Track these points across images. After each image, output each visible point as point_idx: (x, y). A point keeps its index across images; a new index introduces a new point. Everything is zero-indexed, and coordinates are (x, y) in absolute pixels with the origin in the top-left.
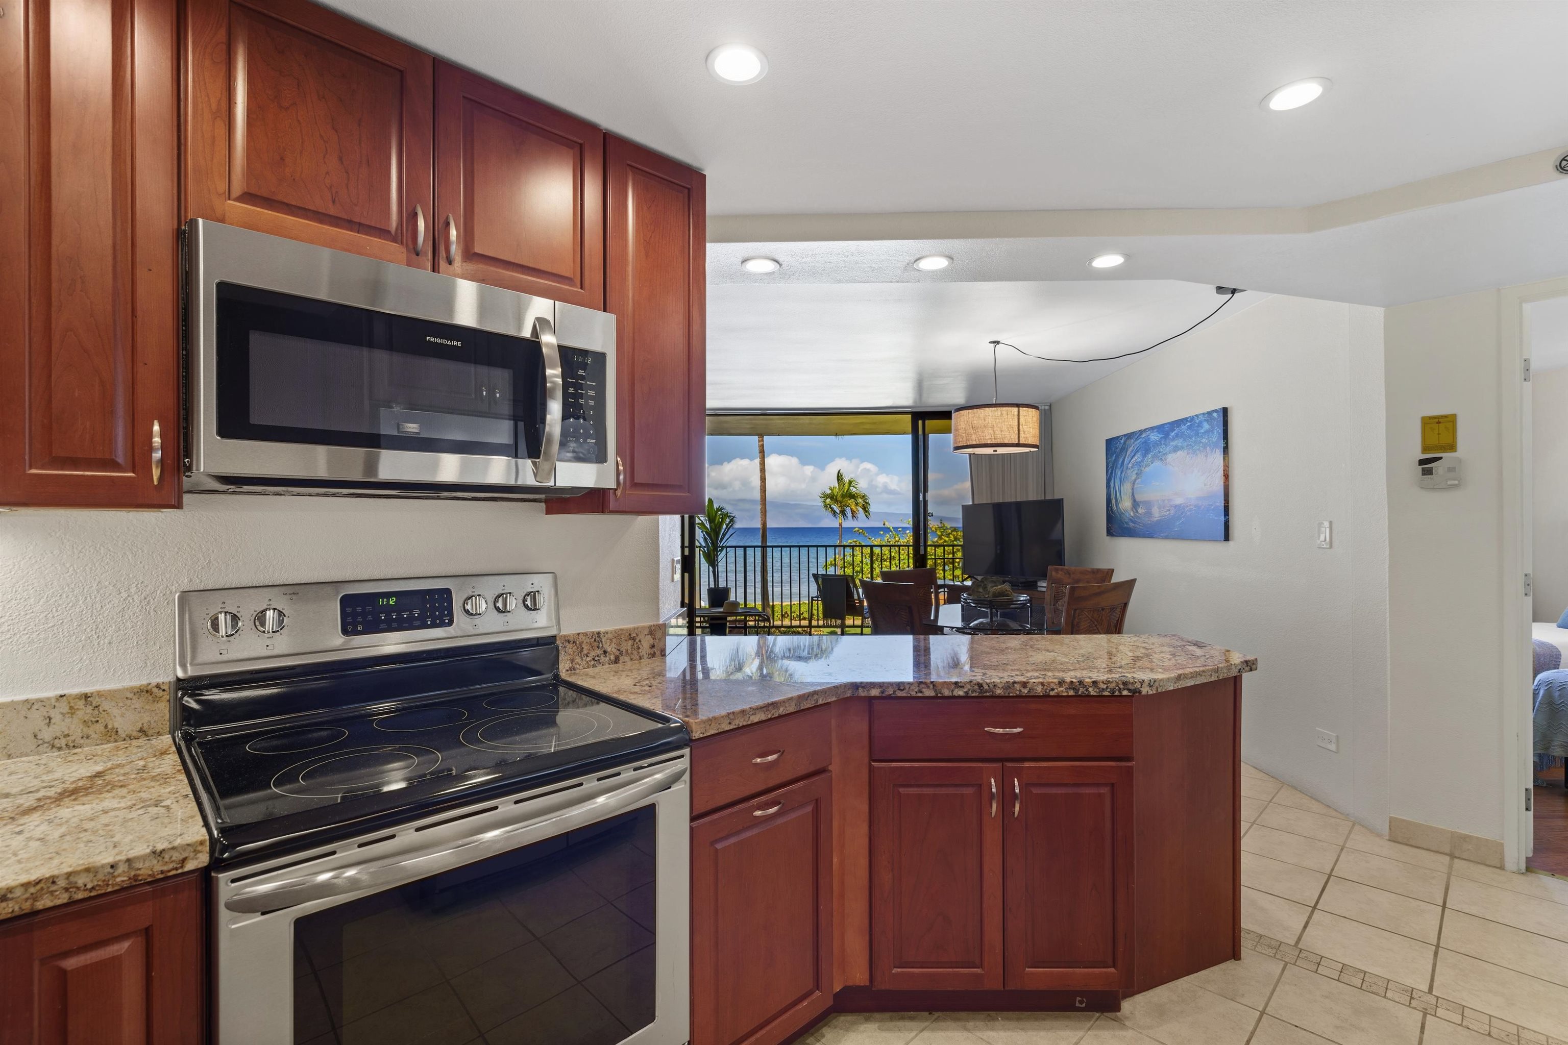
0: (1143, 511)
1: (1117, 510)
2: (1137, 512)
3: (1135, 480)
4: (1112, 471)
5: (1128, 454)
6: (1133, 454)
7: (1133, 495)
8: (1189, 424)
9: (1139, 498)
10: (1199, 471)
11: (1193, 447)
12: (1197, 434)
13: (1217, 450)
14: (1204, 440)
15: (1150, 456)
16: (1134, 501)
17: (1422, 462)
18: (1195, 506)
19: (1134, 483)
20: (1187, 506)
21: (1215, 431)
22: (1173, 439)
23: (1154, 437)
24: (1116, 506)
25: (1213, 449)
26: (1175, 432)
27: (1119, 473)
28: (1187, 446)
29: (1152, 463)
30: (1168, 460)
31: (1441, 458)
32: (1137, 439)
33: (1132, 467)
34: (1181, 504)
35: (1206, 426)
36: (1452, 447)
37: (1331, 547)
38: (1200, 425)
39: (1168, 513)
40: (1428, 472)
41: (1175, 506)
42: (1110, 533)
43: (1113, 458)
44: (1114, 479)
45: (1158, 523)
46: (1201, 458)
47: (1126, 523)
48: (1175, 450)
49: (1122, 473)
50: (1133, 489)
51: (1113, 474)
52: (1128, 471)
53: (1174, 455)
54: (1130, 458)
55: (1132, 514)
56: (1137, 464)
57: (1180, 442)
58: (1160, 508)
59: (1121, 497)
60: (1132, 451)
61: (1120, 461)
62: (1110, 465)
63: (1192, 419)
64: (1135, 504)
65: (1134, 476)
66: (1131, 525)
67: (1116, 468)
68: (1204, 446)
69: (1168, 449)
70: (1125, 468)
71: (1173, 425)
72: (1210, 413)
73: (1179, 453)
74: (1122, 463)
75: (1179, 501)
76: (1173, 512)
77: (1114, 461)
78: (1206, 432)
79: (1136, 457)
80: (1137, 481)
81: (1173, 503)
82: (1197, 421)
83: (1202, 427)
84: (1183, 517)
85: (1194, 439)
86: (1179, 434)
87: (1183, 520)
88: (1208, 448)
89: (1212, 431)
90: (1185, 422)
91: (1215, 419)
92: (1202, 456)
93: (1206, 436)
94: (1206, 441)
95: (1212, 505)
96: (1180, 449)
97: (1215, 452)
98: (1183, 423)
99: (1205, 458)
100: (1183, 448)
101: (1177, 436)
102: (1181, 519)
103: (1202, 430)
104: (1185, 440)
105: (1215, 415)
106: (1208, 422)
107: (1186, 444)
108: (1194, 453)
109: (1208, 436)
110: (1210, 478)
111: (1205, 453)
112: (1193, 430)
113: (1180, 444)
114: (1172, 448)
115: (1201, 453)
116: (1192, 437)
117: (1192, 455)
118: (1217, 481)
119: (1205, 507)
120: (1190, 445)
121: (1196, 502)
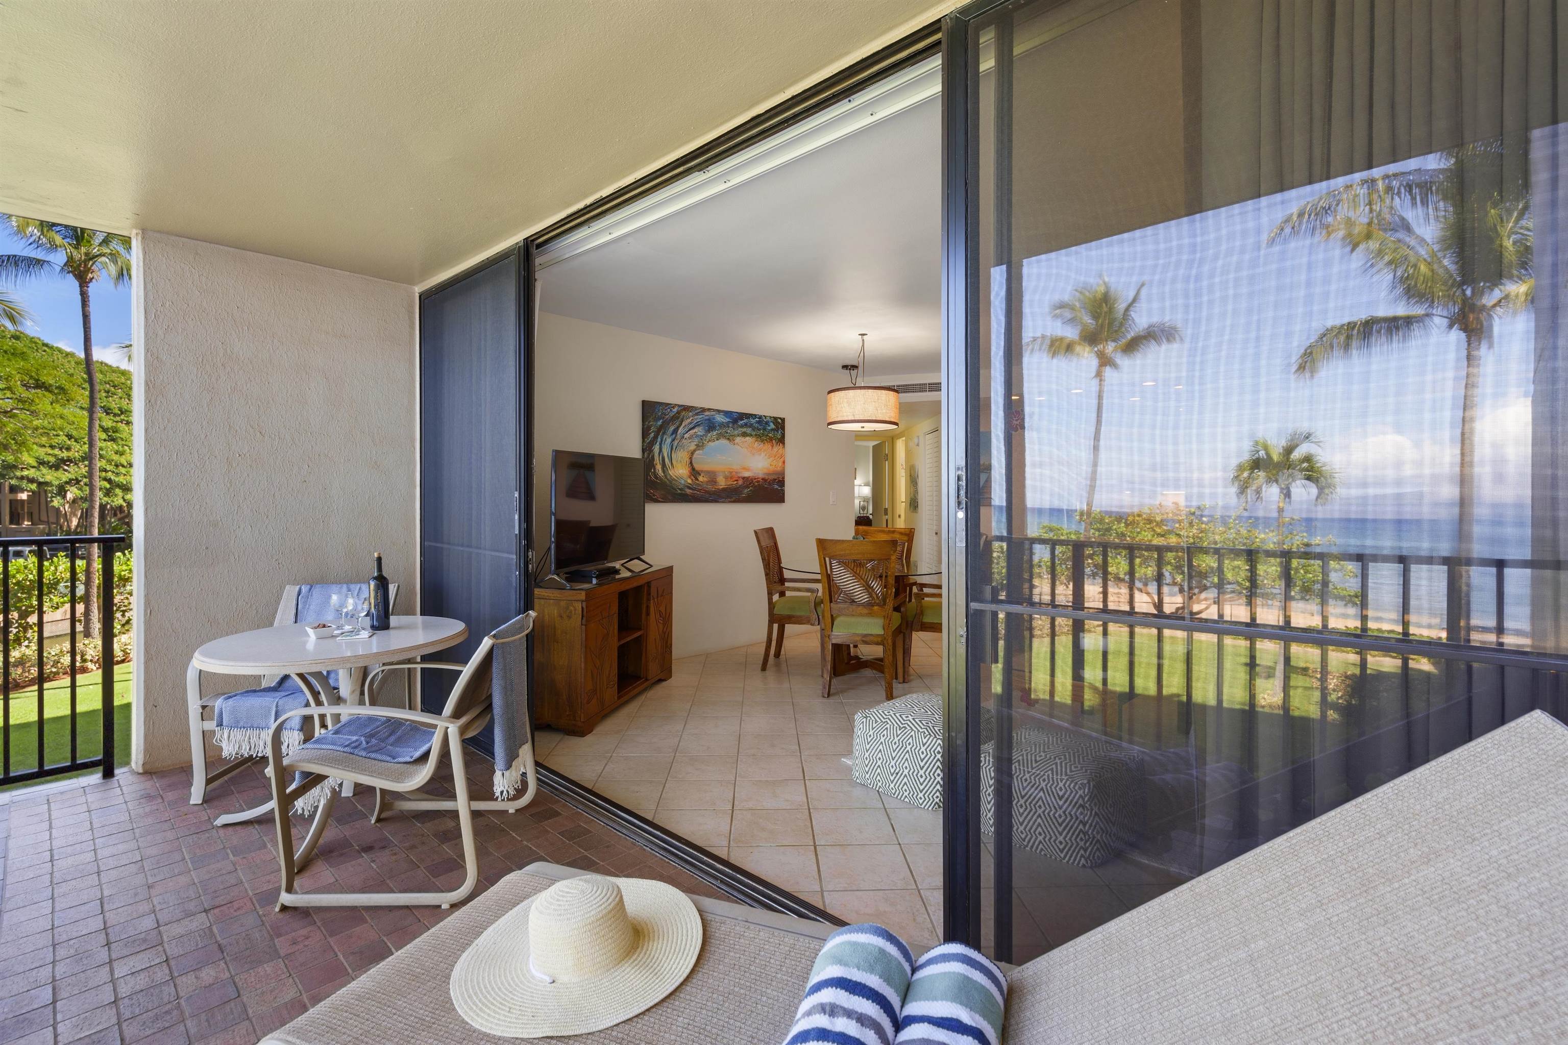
0: (705, 479)
1: (666, 476)
2: (697, 479)
3: (695, 451)
4: (656, 437)
5: (683, 425)
6: (691, 426)
7: (691, 463)
8: (757, 419)
9: (697, 467)
11: (760, 437)
12: (765, 429)
13: (781, 444)
14: (770, 435)
15: (715, 433)
16: (693, 469)
18: (763, 479)
19: (692, 453)
20: (755, 479)
22: (742, 426)
23: (720, 418)
24: (664, 472)
25: (778, 442)
27: (669, 440)
28: (756, 435)
29: (718, 440)
30: (736, 442)
32: (697, 414)
33: (690, 438)
35: (772, 426)
38: (767, 423)
39: (736, 482)
41: (743, 478)
42: (647, 499)
43: (660, 423)
44: (661, 444)
45: (724, 490)
46: (767, 446)
47: (680, 489)
48: (744, 435)
49: (673, 440)
50: (691, 458)
51: (659, 440)
52: (683, 440)
53: (743, 439)
54: (686, 429)
55: (689, 481)
56: (697, 436)
57: (749, 430)
58: (726, 478)
59: (672, 464)
60: (691, 423)
61: (672, 428)
62: (653, 429)
63: (760, 417)
64: (694, 473)
65: (693, 447)
66: (688, 491)
67: (664, 433)
68: (771, 439)
69: (736, 432)
70: (678, 437)
71: (742, 416)
72: (775, 418)
73: (748, 438)
74: (675, 431)
75: (747, 474)
76: (740, 482)
77: (661, 427)
78: (772, 430)
79: (696, 430)
80: (697, 452)
81: (740, 475)
82: (765, 420)
83: (769, 426)
84: (752, 486)
85: (762, 432)
86: (748, 424)
87: (751, 488)
88: (774, 441)
89: (777, 431)
90: (754, 417)
91: (779, 423)
92: (769, 445)
93: (772, 433)
94: (773, 436)
95: (776, 479)
96: (749, 435)
97: (779, 445)
98: (752, 417)
99: (771, 447)
100: (751, 435)
101: (746, 425)
102: (749, 488)
103: (769, 428)
104: (754, 430)
105: (780, 421)
106: (774, 423)
107: (755, 433)
108: (762, 441)
109: (774, 433)
110: (775, 461)
111: (771, 444)
112: (761, 425)
113: (749, 432)
114: (741, 432)
115: (767, 443)
116: (760, 429)
117: (760, 443)
118: (780, 464)
119: (771, 480)
120: (758, 435)
121: (763, 477)
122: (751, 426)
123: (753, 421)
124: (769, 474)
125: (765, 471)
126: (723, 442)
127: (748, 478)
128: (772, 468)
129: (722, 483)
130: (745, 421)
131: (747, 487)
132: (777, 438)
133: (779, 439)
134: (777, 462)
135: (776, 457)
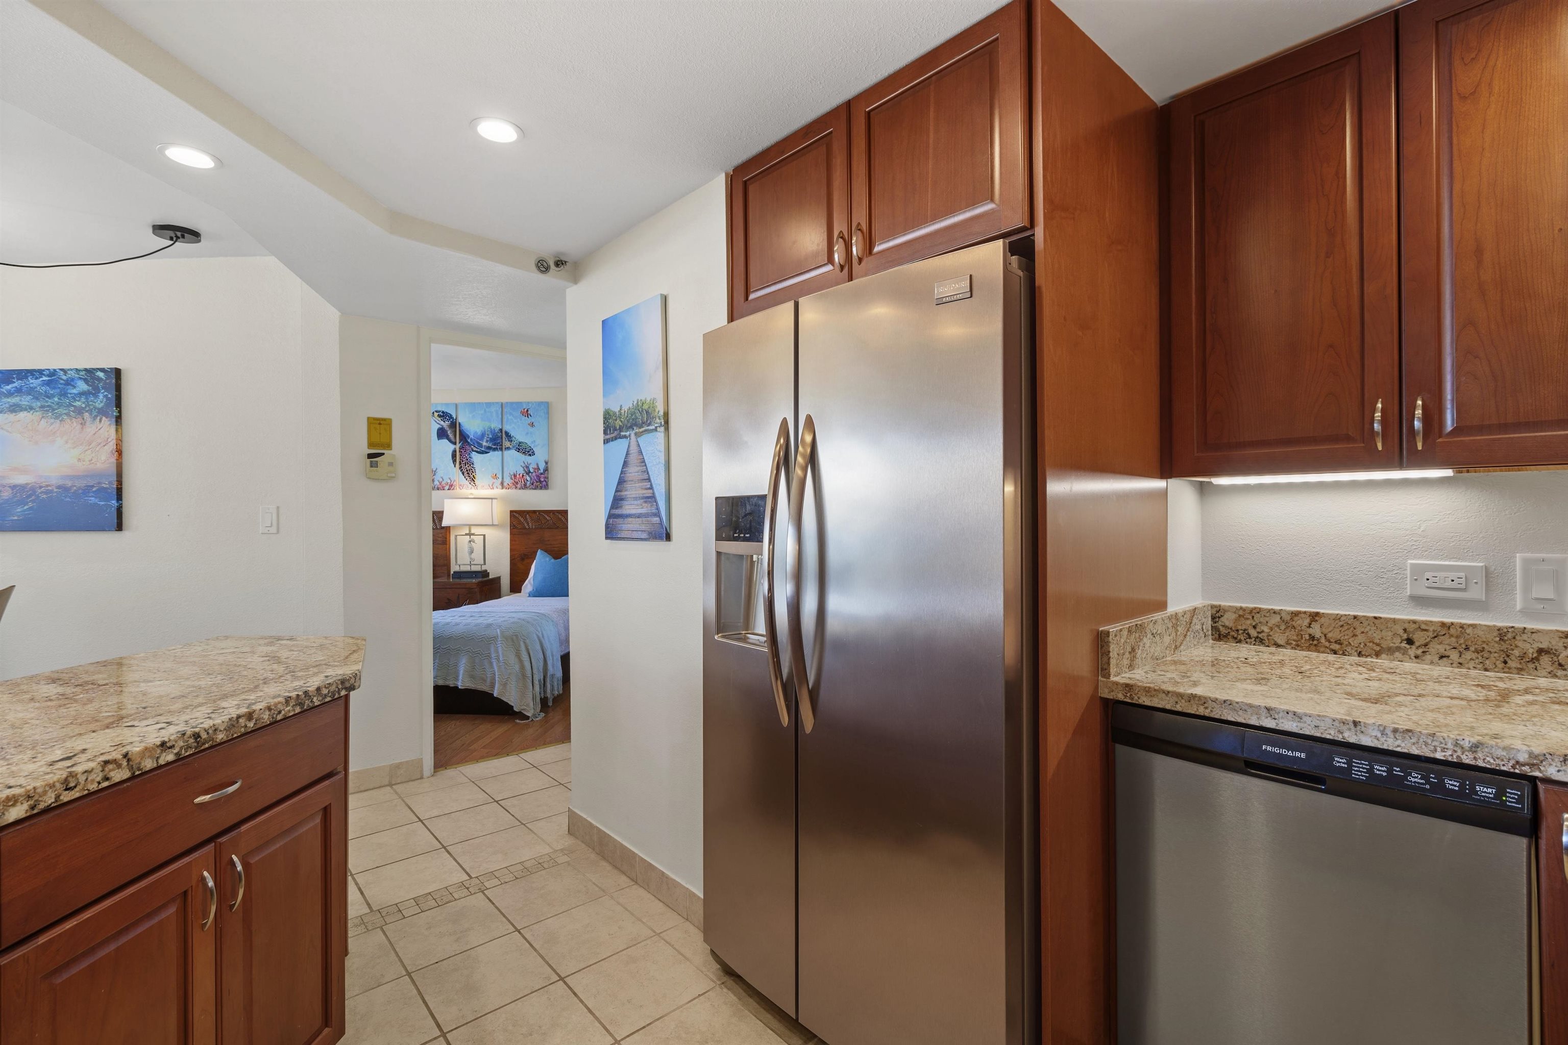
8: (44, 378)
10: (67, 442)
11: (54, 410)
12: (64, 394)
13: (104, 418)
14: (78, 404)
17: (370, 456)
18: (59, 487)
20: (41, 487)
21: (101, 396)
22: (10, 394)
25: (96, 416)
26: (14, 385)
28: (42, 407)
31: (383, 454)
34: (27, 484)
35: (82, 386)
36: (389, 446)
37: (278, 532)
38: (70, 383)
40: (374, 465)
41: (13, 487)
46: (72, 426)
48: (14, 409)
53: (11, 417)
57: (25, 400)
63: (53, 373)
68: (79, 411)
71: (7, 376)
72: (90, 372)
73: (22, 415)
75: (21, 480)
81: (7, 482)
82: (64, 377)
83: (75, 387)
84: (33, 501)
85: (56, 399)
86: (24, 389)
87: (30, 505)
88: (86, 415)
89: (93, 394)
90: (37, 374)
91: (99, 379)
92: (75, 424)
93: (83, 399)
94: (83, 406)
95: (93, 486)
96: (26, 410)
97: (100, 421)
98: (33, 375)
99: (79, 426)
100: (31, 408)
101: (19, 391)
102: (26, 504)
103: (75, 391)
104: (37, 399)
105: (101, 375)
106: (86, 381)
107: (39, 404)
108: (57, 418)
109: (87, 398)
110: (89, 452)
111: (80, 420)
112: (54, 388)
113: (26, 403)
114: (7, 405)
115: (71, 420)
116: (52, 396)
117: (52, 420)
118: (103, 458)
119: (80, 488)
120: (48, 406)
121: (61, 482)
122: (31, 391)
123: (33, 382)
124: (71, 478)
125: (68, 471)
130: (17, 384)
131: (23, 502)
132: (95, 407)
133: (99, 409)
134: (93, 455)
135: (93, 445)
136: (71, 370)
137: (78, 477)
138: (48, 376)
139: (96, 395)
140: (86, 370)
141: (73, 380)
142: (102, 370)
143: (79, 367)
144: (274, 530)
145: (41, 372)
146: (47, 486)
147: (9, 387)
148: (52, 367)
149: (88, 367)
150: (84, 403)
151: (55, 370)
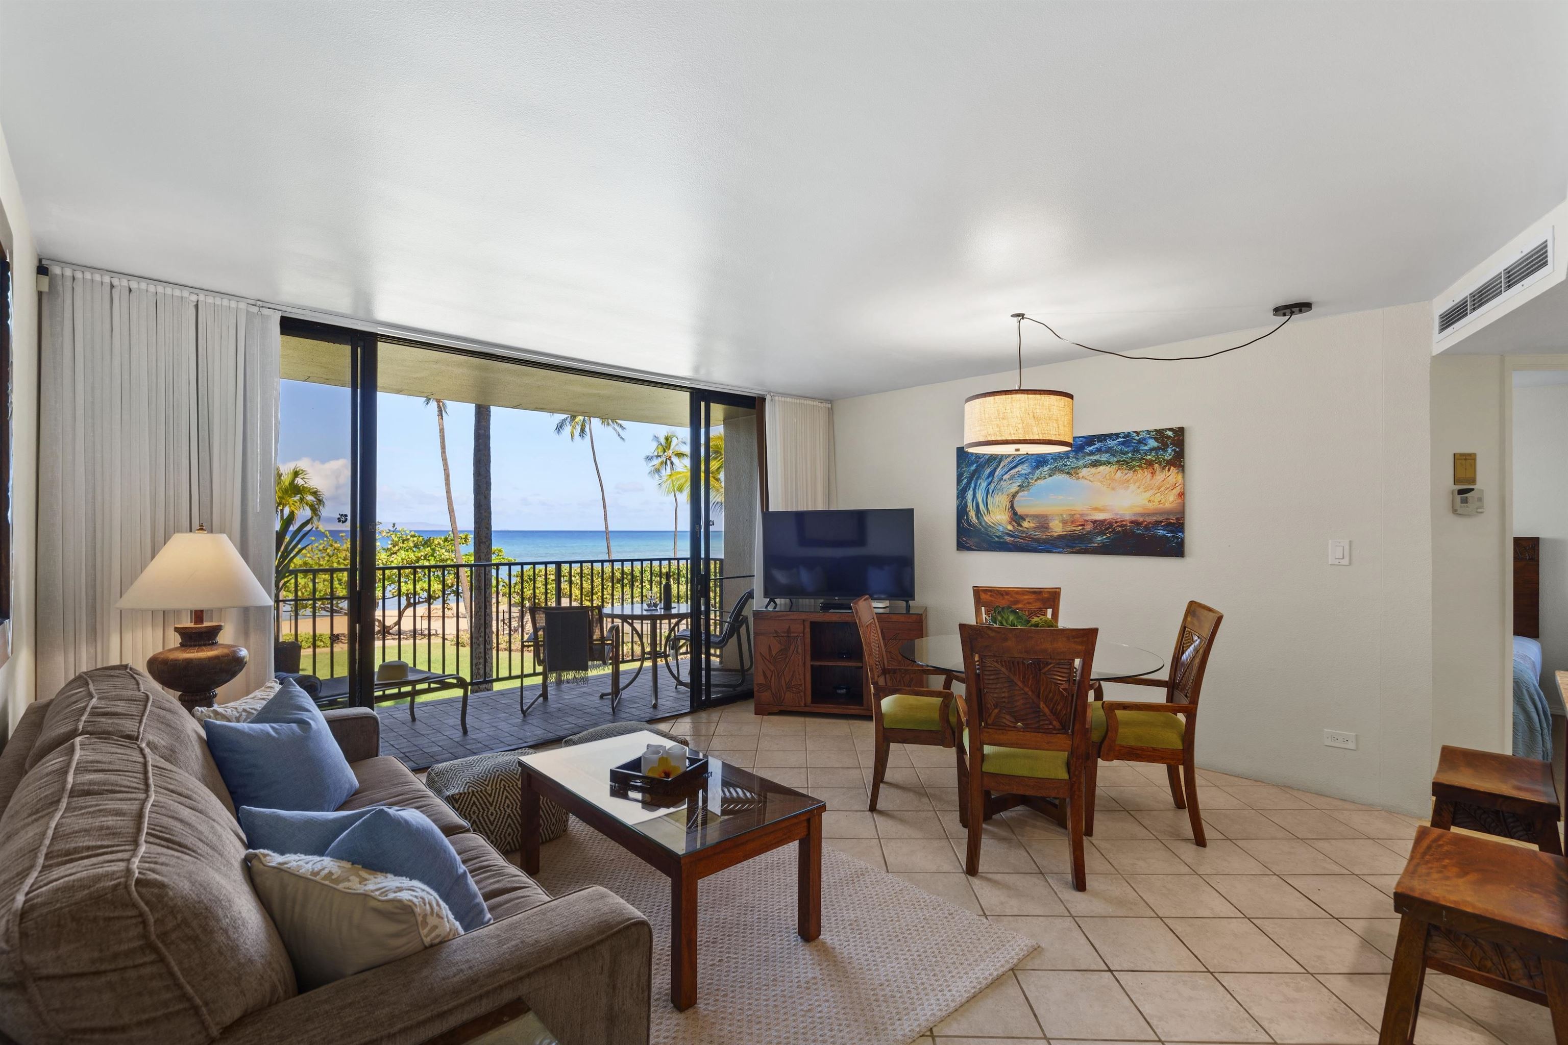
0: (1032, 525)
1: (980, 523)
2: (1021, 526)
3: (1017, 493)
4: (969, 483)
5: (1002, 465)
6: (1012, 465)
7: (1012, 507)
8: (1120, 440)
9: (1020, 510)
10: (1139, 488)
11: (1128, 463)
12: (1136, 451)
13: (1172, 468)
15: (1046, 469)
16: (1015, 513)
17: (1461, 492)
18: (1132, 522)
19: (1014, 496)
20: (1117, 522)
21: (1170, 450)
22: (1092, 453)
24: (978, 518)
25: (1165, 467)
26: (1095, 446)
27: (984, 485)
28: (1118, 461)
29: (1050, 476)
30: (1080, 475)
31: (1473, 490)
33: (1010, 479)
34: (1105, 520)
35: (1153, 443)
36: (1473, 481)
37: (1350, 563)
38: (1142, 442)
39: (1080, 528)
40: (1464, 501)
41: (1094, 522)
42: (962, 546)
43: (973, 467)
44: (974, 490)
45: (1060, 537)
46: (1143, 475)
47: (998, 537)
48: (1095, 464)
49: (989, 484)
50: (1012, 502)
51: (973, 485)
52: (1002, 483)
53: (1093, 470)
54: (1006, 469)
55: (1010, 527)
56: (1020, 475)
57: (1104, 457)
58: (1064, 522)
59: (988, 509)
60: (1011, 462)
61: (988, 471)
62: (966, 475)
63: (1127, 435)
64: (1016, 518)
65: (1014, 488)
66: (1008, 539)
67: (978, 478)
68: (1150, 464)
69: (1081, 463)
70: (996, 479)
71: (1090, 440)
72: (1160, 432)
73: (1102, 468)
74: (992, 474)
75: (1100, 516)
76: (1089, 527)
77: (975, 471)
78: (1151, 450)
79: (1019, 468)
80: (1020, 494)
81: (1089, 518)
82: (1137, 438)
83: (1146, 445)
84: (1110, 533)
85: (1130, 455)
86: (1103, 449)
87: (1108, 535)
88: (1156, 466)
89: (1162, 449)
90: (1114, 437)
91: (1168, 437)
92: (1146, 473)
93: (1153, 454)
94: (1154, 459)
95: (1161, 522)
96: (1104, 464)
97: (1169, 470)
98: (1111, 438)
99: (1150, 475)
100: (1109, 463)
101: (1099, 450)
102: (1105, 534)
103: (1146, 448)
104: (1114, 456)
105: (1170, 433)
106: (1156, 439)
107: (1116, 459)
108: (1130, 469)
109: (1157, 453)
110: (1159, 494)
111: (1150, 470)
112: (1128, 447)
113: (1105, 459)
114: (1090, 462)
115: (1143, 470)
116: (1127, 453)
117: (1126, 471)
118: (1171, 499)
119: (1150, 523)
120: (1123, 461)
121: (1133, 518)
122: (1109, 450)
123: (1110, 443)
124: (1142, 515)
125: (1140, 510)
126: (1059, 477)
127: (1102, 522)
128: (1152, 506)
129: (1057, 528)
130: (1098, 445)
132: (1164, 460)
133: (1167, 461)
134: (1163, 497)
135: (1162, 489)
136: (1143, 431)
137: (1148, 515)
138: (1123, 437)
139: (1165, 450)
140: (1156, 430)
141: (1144, 439)
142: (1170, 430)
143: (1150, 429)
144: (1346, 561)
145: (1117, 435)
146: (1122, 521)
147: (1091, 448)
148: (1126, 431)
149: (1158, 428)
150: (1154, 456)
151: (1129, 433)
